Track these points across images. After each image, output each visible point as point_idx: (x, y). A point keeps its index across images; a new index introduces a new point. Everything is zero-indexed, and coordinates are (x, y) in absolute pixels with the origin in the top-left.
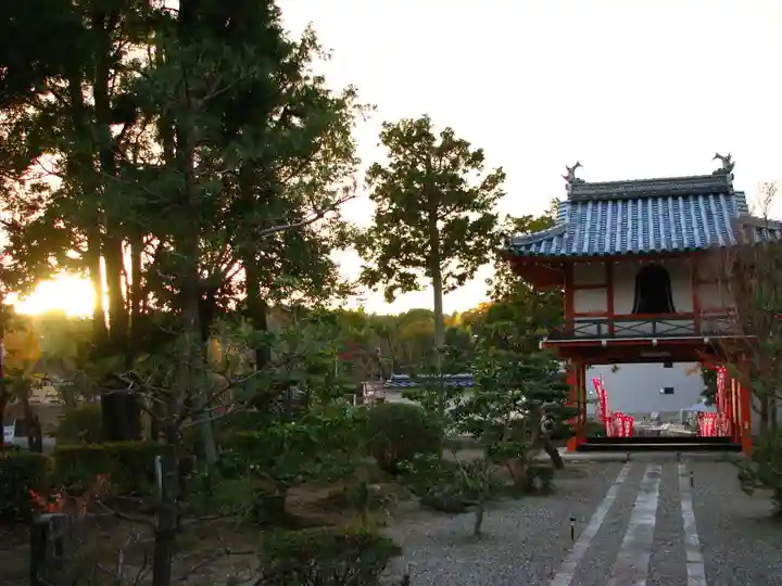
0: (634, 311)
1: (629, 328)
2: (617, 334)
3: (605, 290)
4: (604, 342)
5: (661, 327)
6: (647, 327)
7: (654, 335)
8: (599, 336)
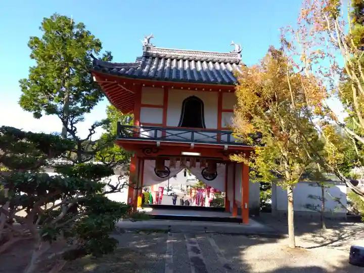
0: (180, 124)
1: (176, 135)
2: (167, 138)
3: (162, 110)
4: (158, 143)
5: (197, 136)
6: (188, 135)
7: (192, 140)
8: (155, 138)
